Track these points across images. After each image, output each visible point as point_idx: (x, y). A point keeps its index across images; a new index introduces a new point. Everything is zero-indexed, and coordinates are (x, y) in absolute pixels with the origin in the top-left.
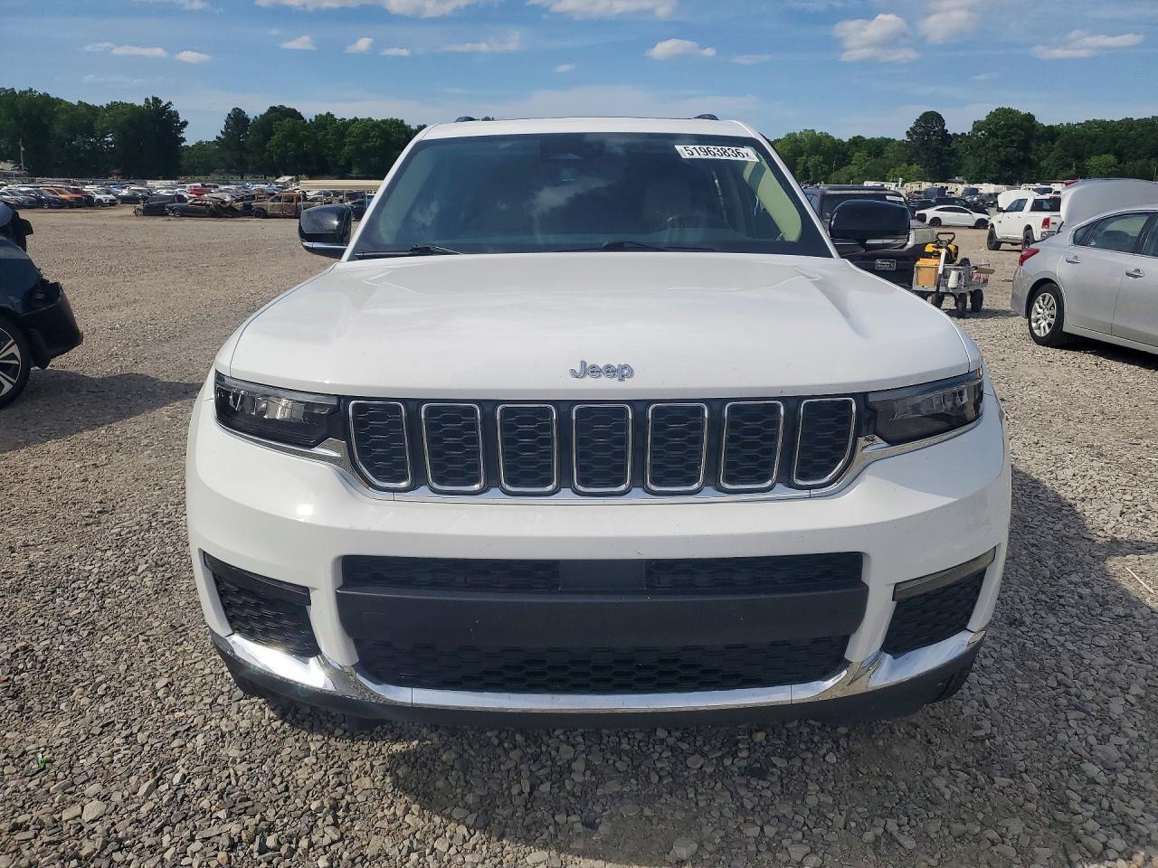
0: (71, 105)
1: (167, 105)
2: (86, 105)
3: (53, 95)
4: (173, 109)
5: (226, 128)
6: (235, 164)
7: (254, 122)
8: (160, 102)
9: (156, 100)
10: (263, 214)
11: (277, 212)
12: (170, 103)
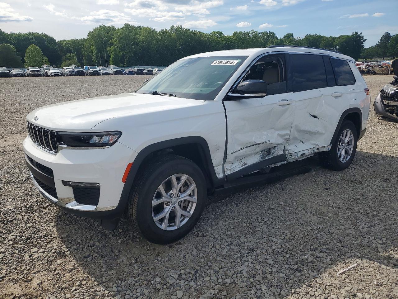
0: (327, 38)
1: (360, 34)
2: (332, 37)
3: (322, 35)
4: (362, 35)
5: (381, 40)
6: (381, 53)
7: (393, 37)
8: (358, 33)
9: (356, 33)
10: (374, 73)
11: (380, 72)
12: (361, 33)
